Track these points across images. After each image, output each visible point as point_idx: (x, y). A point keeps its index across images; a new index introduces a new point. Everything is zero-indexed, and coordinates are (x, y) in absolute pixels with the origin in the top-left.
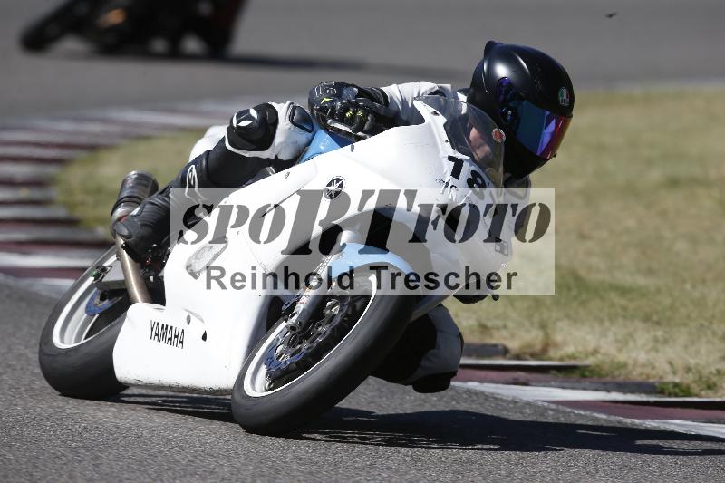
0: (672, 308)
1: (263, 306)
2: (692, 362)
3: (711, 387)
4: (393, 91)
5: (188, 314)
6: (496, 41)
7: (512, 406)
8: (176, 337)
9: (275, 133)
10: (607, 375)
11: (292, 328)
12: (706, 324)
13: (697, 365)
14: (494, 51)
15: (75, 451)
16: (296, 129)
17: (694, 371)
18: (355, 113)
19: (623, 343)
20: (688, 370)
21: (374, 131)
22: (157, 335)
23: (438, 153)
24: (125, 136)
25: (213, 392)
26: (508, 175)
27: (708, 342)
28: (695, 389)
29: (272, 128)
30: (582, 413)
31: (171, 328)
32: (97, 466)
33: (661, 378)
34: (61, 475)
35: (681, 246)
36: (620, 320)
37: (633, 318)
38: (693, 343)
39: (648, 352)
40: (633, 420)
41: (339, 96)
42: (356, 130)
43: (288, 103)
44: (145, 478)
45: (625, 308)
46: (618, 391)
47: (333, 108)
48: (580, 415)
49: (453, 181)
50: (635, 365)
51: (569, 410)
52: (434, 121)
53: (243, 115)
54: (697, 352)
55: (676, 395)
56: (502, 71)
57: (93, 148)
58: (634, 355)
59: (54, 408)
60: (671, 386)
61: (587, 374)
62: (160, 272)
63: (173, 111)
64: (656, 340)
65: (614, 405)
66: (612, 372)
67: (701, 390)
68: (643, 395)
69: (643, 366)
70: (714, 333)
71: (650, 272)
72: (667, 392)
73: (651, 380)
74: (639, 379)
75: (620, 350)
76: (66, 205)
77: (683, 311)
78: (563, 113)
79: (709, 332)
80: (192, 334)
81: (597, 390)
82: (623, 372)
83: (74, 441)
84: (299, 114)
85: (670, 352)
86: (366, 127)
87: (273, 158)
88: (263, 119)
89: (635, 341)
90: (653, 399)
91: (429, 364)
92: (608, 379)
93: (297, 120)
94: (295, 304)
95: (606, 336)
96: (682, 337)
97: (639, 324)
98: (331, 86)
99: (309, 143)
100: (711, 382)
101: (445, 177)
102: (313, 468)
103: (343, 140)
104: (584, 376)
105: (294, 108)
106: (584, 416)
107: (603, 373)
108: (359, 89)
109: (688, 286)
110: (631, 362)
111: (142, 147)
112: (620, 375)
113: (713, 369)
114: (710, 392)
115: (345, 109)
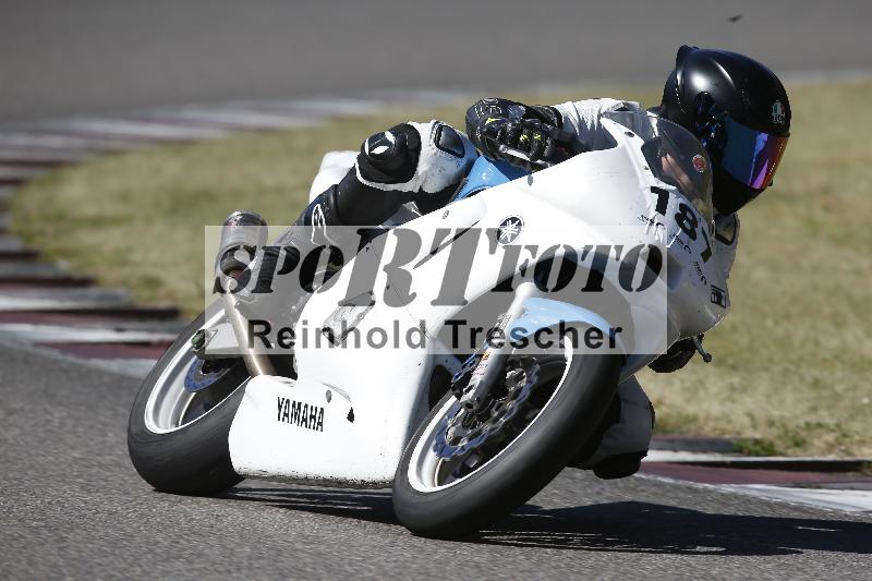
0: (751, 348)
2: (776, 413)
3: (799, 444)
4: (567, 109)
5: (327, 388)
6: (692, 46)
8: (313, 417)
9: (417, 160)
10: (672, 432)
11: (468, 405)
12: (792, 368)
13: (782, 417)
14: (689, 58)
15: (36, 531)
16: (444, 154)
17: (778, 424)
18: (531, 136)
19: (691, 393)
20: (771, 423)
22: (286, 415)
23: (638, 183)
24: (91, 151)
27: (795, 390)
28: (780, 445)
29: (413, 154)
30: (644, 477)
31: (306, 406)
32: (61, 549)
33: (739, 433)
34: (19, 562)
35: (761, 274)
38: (777, 391)
39: (722, 403)
40: (706, 485)
42: (535, 158)
43: (433, 122)
44: (120, 563)
46: (687, 450)
48: (641, 479)
49: (659, 218)
50: (707, 419)
52: (629, 143)
53: (377, 139)
54: (782, 402)
55: (757, 455)
56: (700, 82)
57: (53, 165)
58: (705, 406)
59: (9, 479)
60: (751, 443)
63: (148, 120)
64: (732, 388)
65: (682, 467)
66: (679, 428)
67: (788, 447)
68: (717, 454)
69: (717, 419)
70: (802, 379)
72: (745, 451)
73: (727, 436)
74: (713, 435)
75: (688, 401)
76: (21, 234)
77: (764, 353)
78: (780, 132)
79: (796, 378)
80: (335, 414)
81: (662, 449)
82: (693, 427)
83: (34, 520)
84: (446, 135)
85: (748, 402)
86: (546, 153)
87: (416, 190)
88: (402, 145)
89: (706, 389)
90: (729, 459)
91: (612, 443)
92: (675, 435)
93: (445, 143)
94: (468, 376)
95: (671, 384)
96: (763, 384)
97: (711, 370)
98: (492, 103)
100: (799, 437)
101: (648, 214)
102: (322, 548)
105: (441, 128)
106: (648, 480)
107: (669, 428)
108: (527, 108)
109: (769, 323)
110: (702, 415)
111: (112, 163)
112: (688, 431)
113: (801, 422)
114: (798, 450)
115: (518, 132)
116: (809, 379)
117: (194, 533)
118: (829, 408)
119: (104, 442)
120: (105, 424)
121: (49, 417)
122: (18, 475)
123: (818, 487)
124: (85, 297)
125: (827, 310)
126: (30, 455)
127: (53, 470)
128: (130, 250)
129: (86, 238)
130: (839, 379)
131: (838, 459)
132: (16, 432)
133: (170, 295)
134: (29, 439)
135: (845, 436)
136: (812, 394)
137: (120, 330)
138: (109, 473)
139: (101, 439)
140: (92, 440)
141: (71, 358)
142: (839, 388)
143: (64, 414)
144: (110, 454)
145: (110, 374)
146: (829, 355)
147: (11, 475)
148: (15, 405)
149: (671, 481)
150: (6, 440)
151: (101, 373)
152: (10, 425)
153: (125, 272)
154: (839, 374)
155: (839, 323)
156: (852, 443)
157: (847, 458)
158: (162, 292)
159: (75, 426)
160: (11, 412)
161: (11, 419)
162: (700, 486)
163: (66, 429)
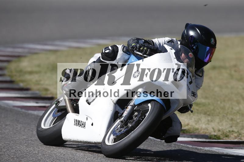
0: (214, 110)
1: (112, 114)
2: (220, 128)
4: (156, 41)
5: (87, 117)
6: (190, 23)
7: (160, 143)
8: (83, 124)
9: (117, 55)
11: (122, 122)
12: (225, 115)
13: (222, 129)
14: (189, 27)
16: (125, 54)
17: (221, 131)
18: (143, 48)
19: (197, 122)
20: (219, 131)
21: (150, 55)
22: (76, 124)
23: (172, 62)
24: (30, 53)
25: (95, 143)
26: (196, 69)
27: (226, 121)
28: (221, 137)
29: (116, 53)
30: (183, 145)
31: (81, 121)
33: (210, 133)
35: (217, 89)
36: (196, 114)
37: (200, 113)
38: (221, 121)
39: (205, 125)
40: (201, 148)
41: (138, 43)
42: (144, 54)
43: (122, 45)
45: (197, 110)
46: (195, 138)
47: (136, 47)
50: (201, 129)
51: (179, 144)
52: (171, 51)
53: (107, 48)
54: (222, 125)
55: (215, 139)
57: (19, 57)
58: (201, 126)
60: (213, 136)
61: (185, 132)
62: (78, 102)
64: (208, 121)
65: (194, 142)
66: (193, 132)
67: (224, 137)
68: (204, 139)
69: (204, 129)
70: (228, 118)
71: (206, 98)
72: (212, 138)
73: (207, 134)
74: (203, 134)
75: (196, 124)
76: (10, 76)
77: (217, 111)
79: (226, 118)
80: (88, 124)
81: (188, 137)
82: (197, 131)
84: (126, 49)
85: (213, 125)
86: (147, 53)
87: (116, 63)
88: (113, 50)
89: (201, 121)
90: (207, 140)
92: (192, 134)
93: (125, 51)
94: (123, 114)
95: (191, 119)
96: (217, 120)
97: (202, 115)
98: (135, 40)
99: (128, 59)
100: (227, 135)
103: (139, 58)
104: (184, 133)
105: (124, 47)
106: (185, 146)
107: (191, 132)
108: (144, 40)
109: (219, 103)
110: (200, 128)
111: (35, 56)
112: (196, 132)
113: (228, 130)
114: (227, 138)
115: (140, 47)
116: (230, 118)
117: (58, 159)
118: (236, 126)
119: (32, 134)
120: (33, 129)
121: (17, 127)
122: (8, 143)
123: (232, 149)
124: (27, 94)
125: (235, 99)
126: (12, 137)
127: (18, 141)
128: (40, 81)
129: (28, 77)
130: (238, 118)
131: (238, 141)
132: (8, 131)
133: (51, 93)
134: (12, 132)
135: (240, 134)
136: (231, 123)
137: (37, 103)
138: (33, 143)
139: (32, 133)
140: (29, 133)
141: (23, 110)
142: (238, 121)
143: (21, 126)
144: (34, 137)
145: (34, 115)
146: (235, 112)
147: (6, 143)
148: (8, 123)
149: (191, 146)
150: (5, 133)
151: (32, 115)
152: (6, 129)
153: (39, 87)
154: (238, 117)
155: (238, 103)
156: (242, 136)
157: (240, 140)
158: (49, 92)
159: (24, 129)
160: (6, 125)
161: (7, 127)
162: (199, 148)
163: (22, 130)
